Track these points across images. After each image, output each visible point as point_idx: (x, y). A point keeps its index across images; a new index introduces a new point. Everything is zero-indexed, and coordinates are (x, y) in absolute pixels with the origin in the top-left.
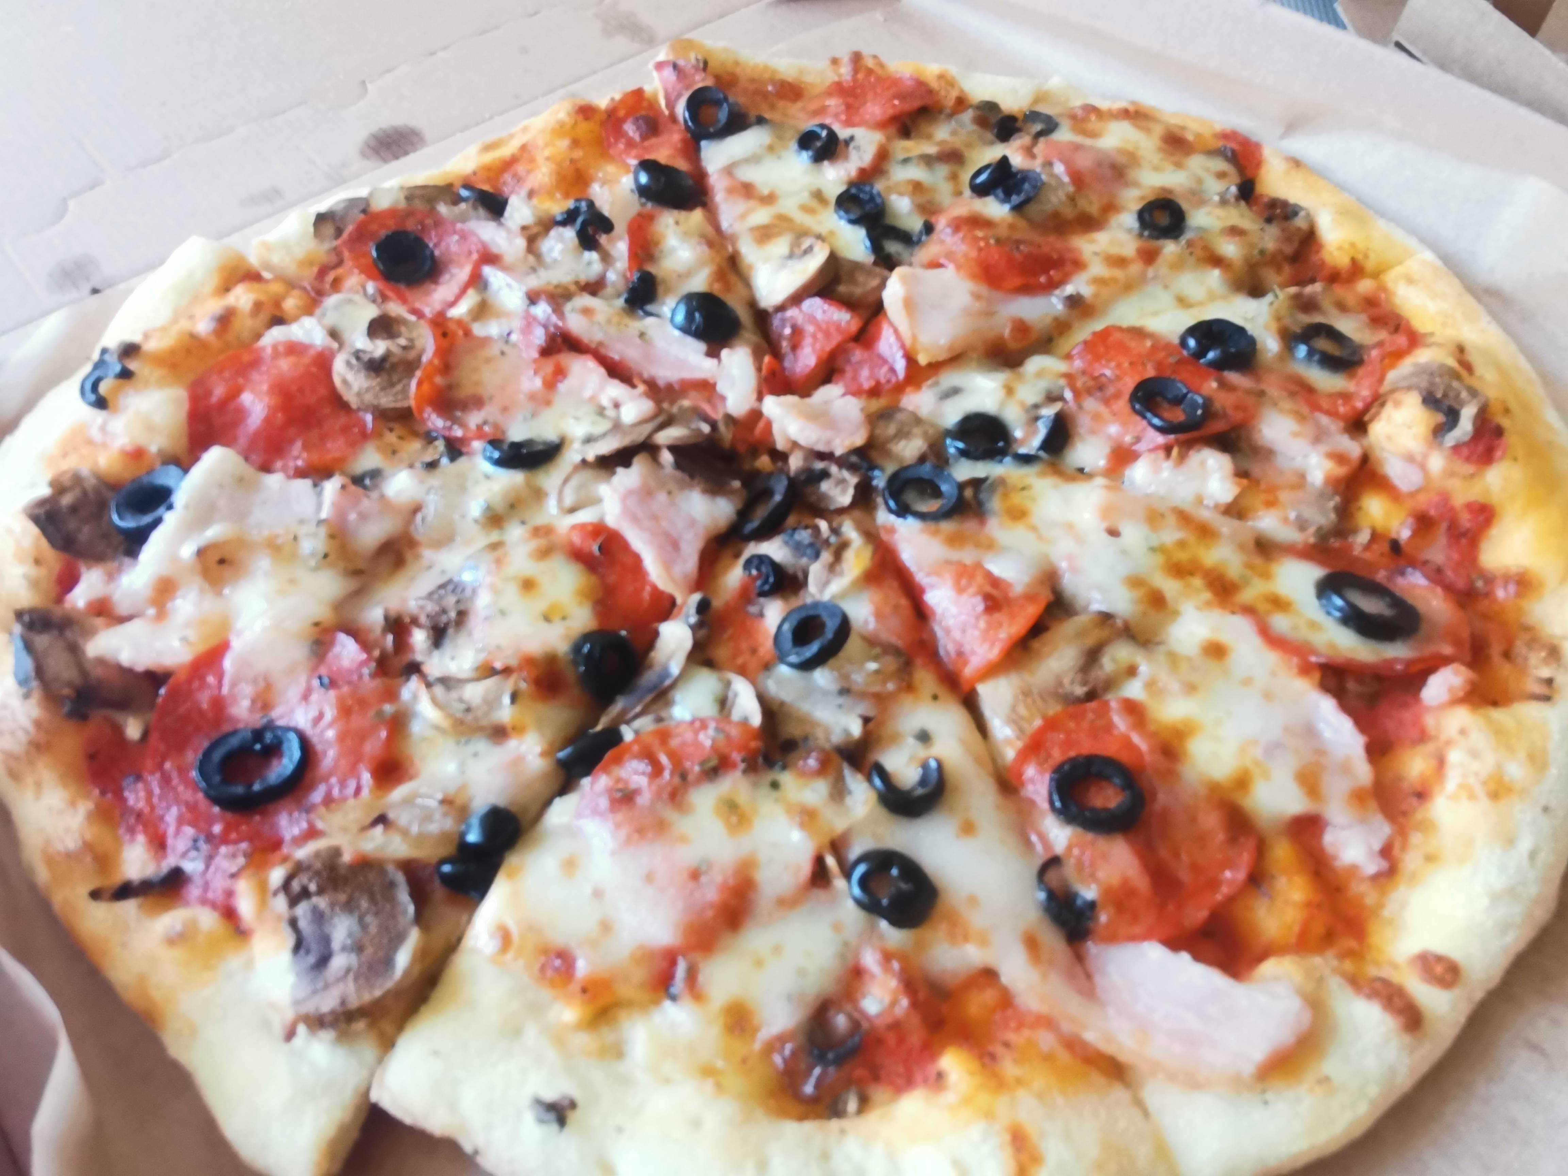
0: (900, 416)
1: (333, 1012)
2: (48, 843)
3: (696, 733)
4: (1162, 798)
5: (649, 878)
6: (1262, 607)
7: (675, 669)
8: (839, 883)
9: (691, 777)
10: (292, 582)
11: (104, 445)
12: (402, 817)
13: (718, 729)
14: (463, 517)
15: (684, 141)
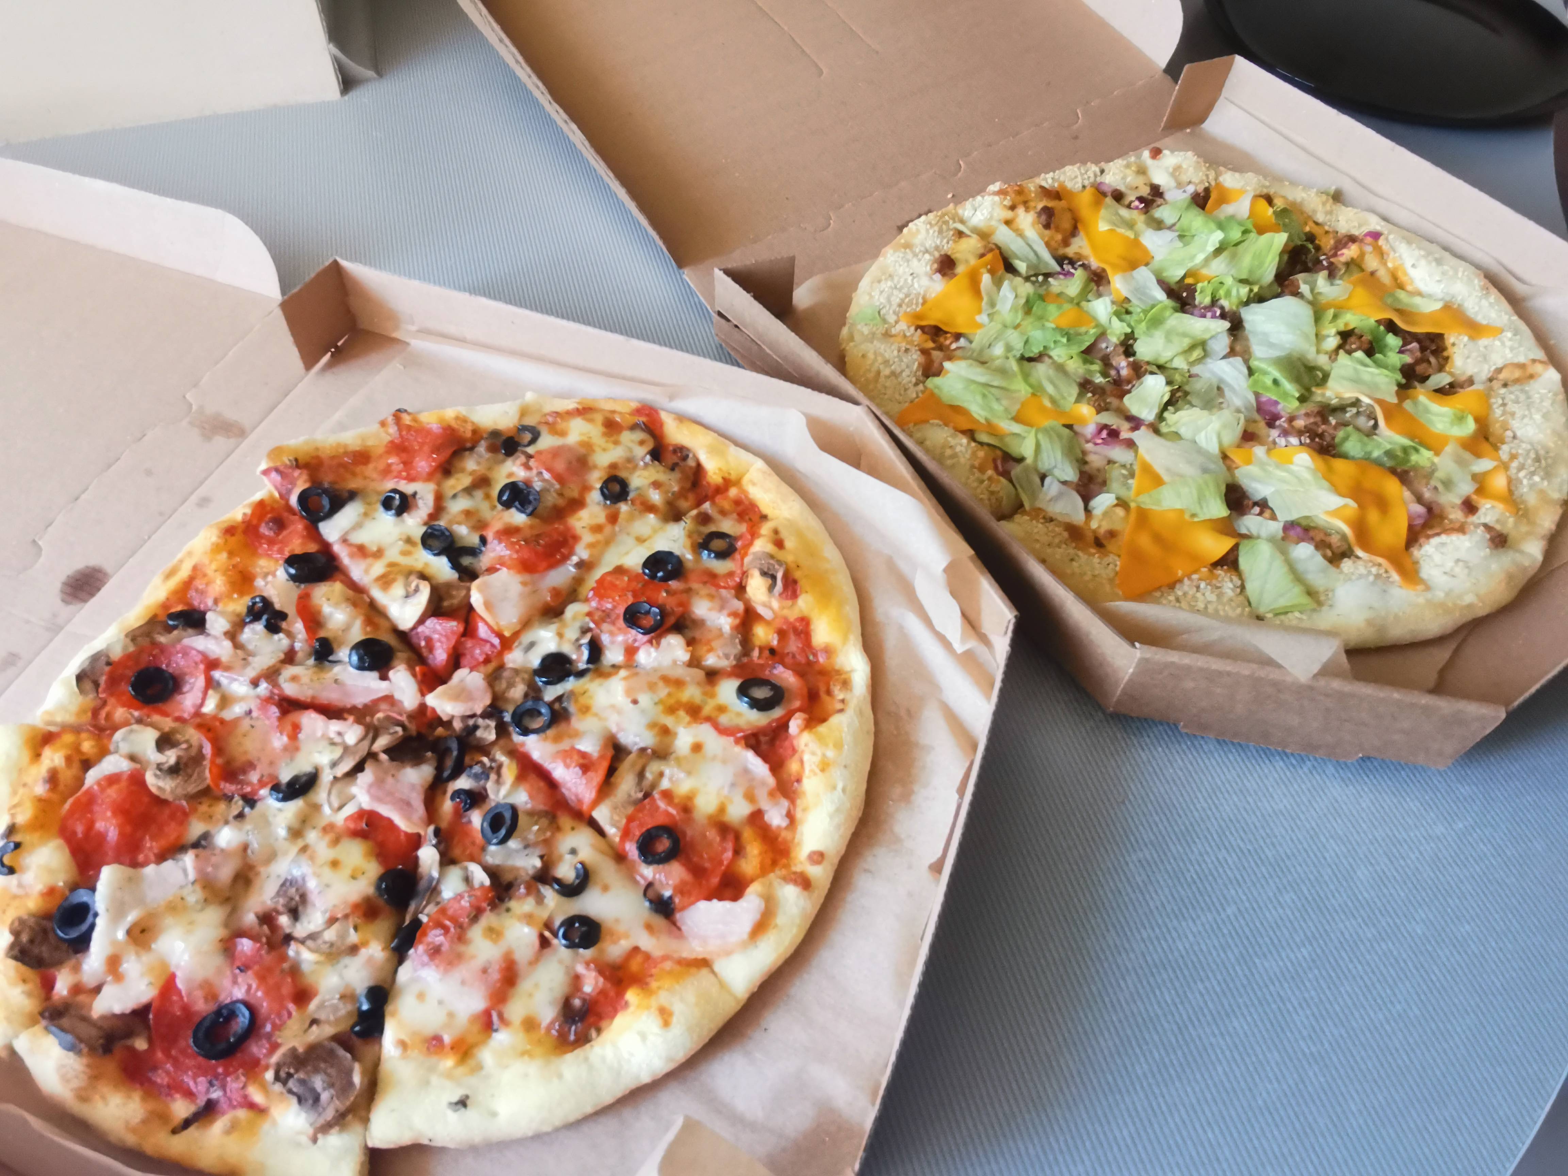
0: (506, 674)
1: (334, 1118)
2: (127, 1123)
3: (459, 901)
4: (689, 833)
5: (463, 983)
6: (713, 715)
7: (435, 874)
8: (555, 941)
9: (465, 925)
10: (191, 923)
11: (27, 895)
12: (322, 1016)
13: (470, 896)
14: (277, 839)
15: (306, 528)
